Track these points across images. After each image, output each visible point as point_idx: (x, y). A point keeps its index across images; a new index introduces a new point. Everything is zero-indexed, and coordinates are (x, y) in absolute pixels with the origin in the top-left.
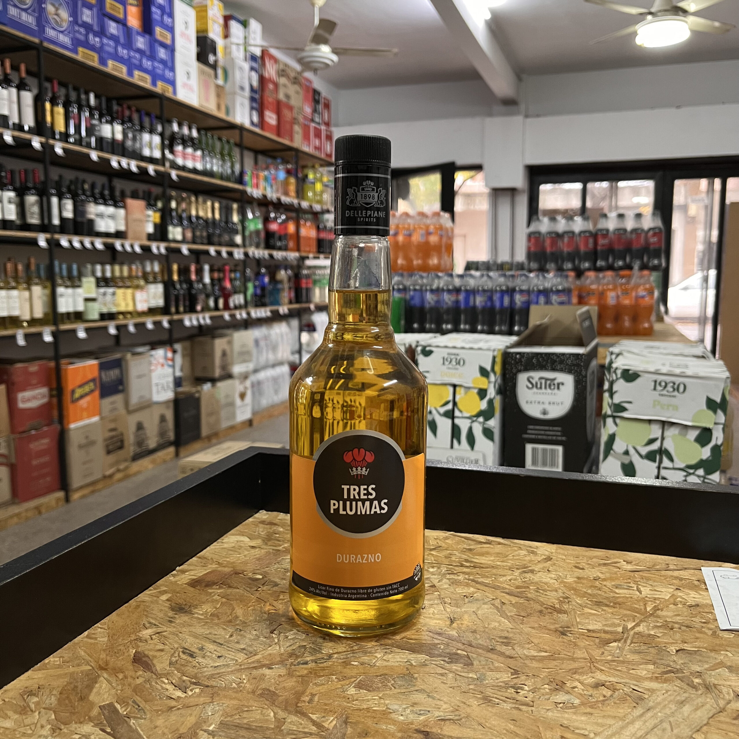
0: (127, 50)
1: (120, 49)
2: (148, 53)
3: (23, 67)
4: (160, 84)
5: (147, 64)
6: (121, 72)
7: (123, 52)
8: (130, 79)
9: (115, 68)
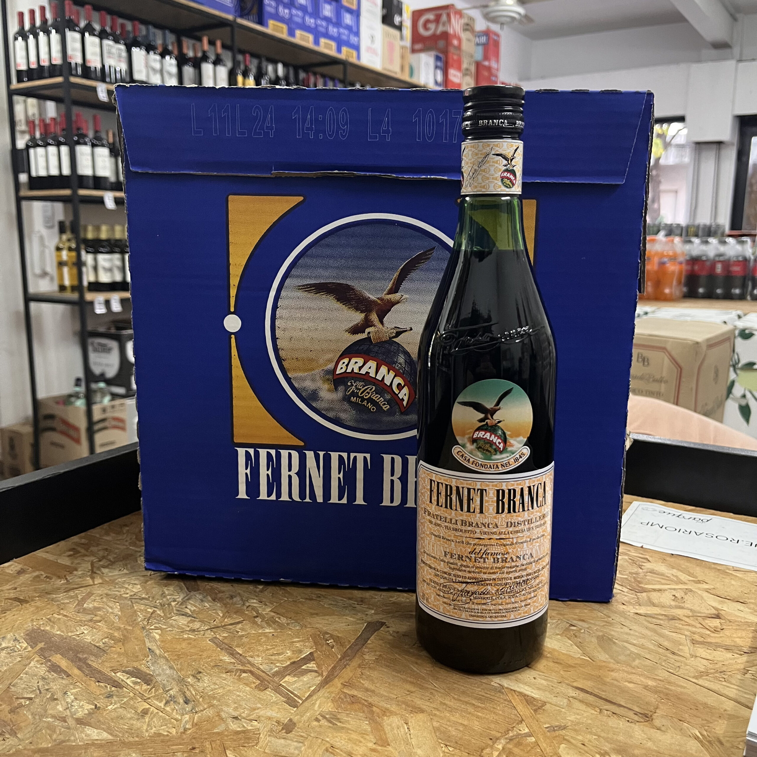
0: (315, 19)
1: (307, 18)
2: (334, 20)
3: (219, 43)
4: (344, 49)
5: (333, 31)
6: (308, 42)
7: (310, 21)
8: (316, 48)
9: (303, 38)
